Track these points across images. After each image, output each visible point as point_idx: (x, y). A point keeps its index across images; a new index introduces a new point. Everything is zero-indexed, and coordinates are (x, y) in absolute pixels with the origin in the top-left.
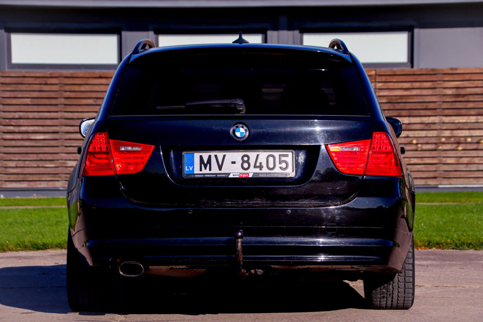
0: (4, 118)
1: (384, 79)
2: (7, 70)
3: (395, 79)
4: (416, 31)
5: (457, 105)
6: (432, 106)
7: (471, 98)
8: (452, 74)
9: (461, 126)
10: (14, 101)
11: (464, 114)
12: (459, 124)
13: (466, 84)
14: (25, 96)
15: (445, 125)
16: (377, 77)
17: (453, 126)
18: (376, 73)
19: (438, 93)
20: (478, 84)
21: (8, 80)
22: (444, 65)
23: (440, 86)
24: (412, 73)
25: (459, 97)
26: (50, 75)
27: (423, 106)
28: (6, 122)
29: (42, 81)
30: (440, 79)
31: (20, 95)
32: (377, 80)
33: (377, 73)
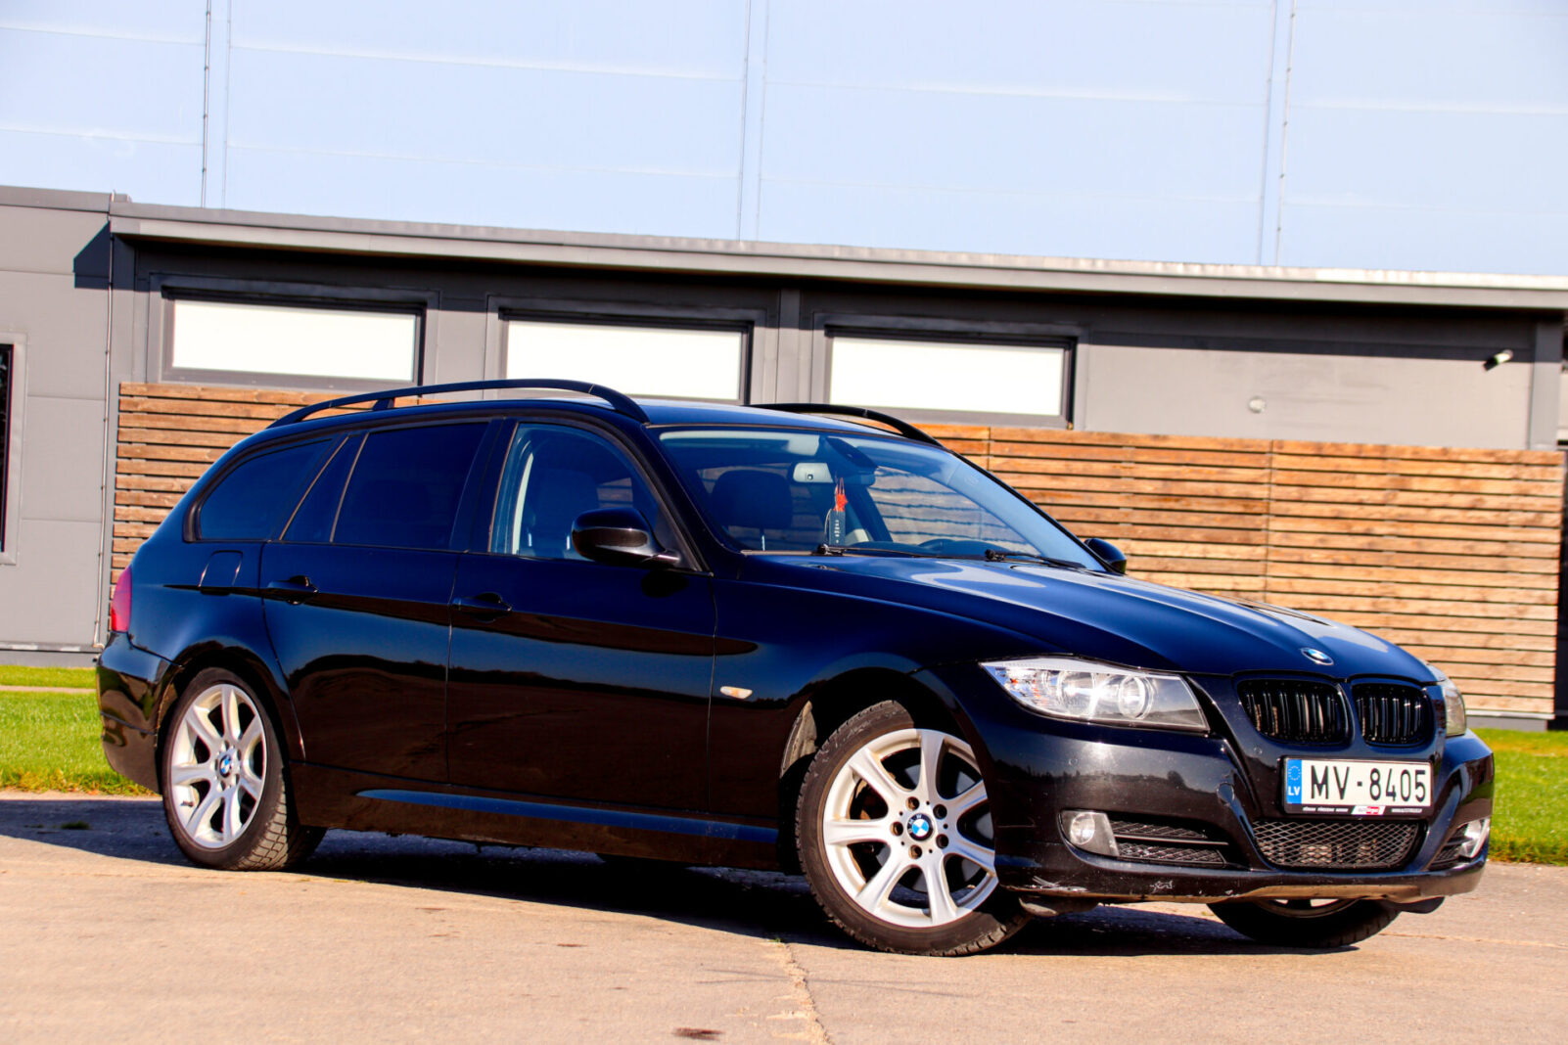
0: (146, 491)
1: (1007, 449)
2: (160, 382)
3: (1031, 451)
4: (1082, 348)
5: (1164, 518)
6: (1108, 515)
7: (1195, 505)
8: (1156, 447)
9: (1171, 564)
10: (174, 453)
11: (1177, 538)
12: (1166, 560)
13: (1185, 472)
14: (197, 443)
15: (1135, 558)
16: (992, 443)
17: (1153, 564)
18: (990, 435)
19: (1123, 488)
20: (1210, 473)
21: (161, 405)
22: (1139, 427)
23: (1128, 474)
24: (1069, 441)
25: (1170, 500)
26: (257, 397)
27: (1090, 514)
28: (152, 499)
29: (240, 410)
30: (1129, 457)
31: (186, 439)
32: (992, 452)
33: (993, 437)
